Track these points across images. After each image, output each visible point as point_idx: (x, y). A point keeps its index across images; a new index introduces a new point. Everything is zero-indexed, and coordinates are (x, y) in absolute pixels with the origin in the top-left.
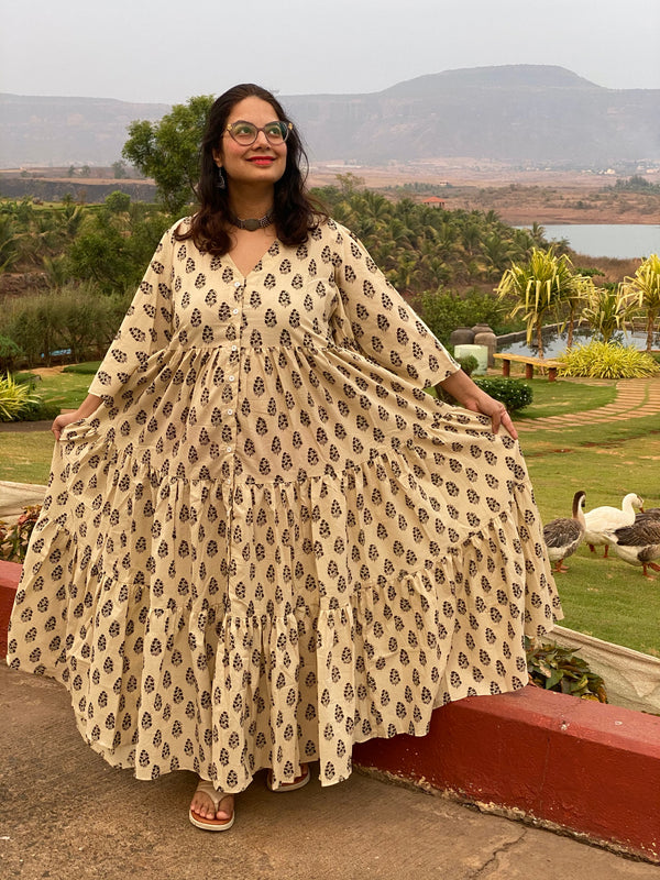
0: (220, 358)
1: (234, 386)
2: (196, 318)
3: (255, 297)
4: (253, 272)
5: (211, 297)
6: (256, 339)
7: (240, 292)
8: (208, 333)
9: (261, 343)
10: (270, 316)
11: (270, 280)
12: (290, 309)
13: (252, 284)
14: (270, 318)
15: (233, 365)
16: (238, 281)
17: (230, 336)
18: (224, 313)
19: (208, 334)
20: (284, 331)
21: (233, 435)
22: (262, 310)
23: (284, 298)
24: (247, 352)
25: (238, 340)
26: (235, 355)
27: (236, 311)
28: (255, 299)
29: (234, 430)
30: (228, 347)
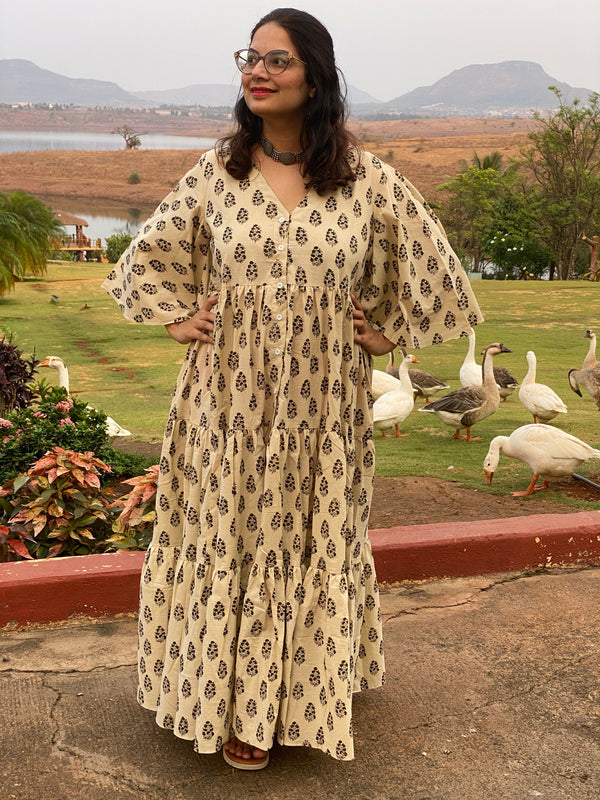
0: (266, 296)
1: (282, 325)
2: (240, 254)
3: (301, 234)
4: (298, 209)
5: (255, 232)
6: (301, 276)
7: (285, 227)
8: (252, 269)
9: (306, 281)
10: (316, 254)
11: (315, 216)
12: (337, 248)
13: (298, 220)
14: (317, 257)
15: (280, 303)
16: (282, 217)
17: (277, 272)
18: (269, 249)
19: (252, 271)
20: (329, 270)
21: (279, 376)
22: (309, 247)
23: (331, 237)
24: (292, 289)
25: (283, 277)
26: (281, 293)
27: (281, 247)
28: (301, 236)
29: (280, 370)
30: (274, 285)
